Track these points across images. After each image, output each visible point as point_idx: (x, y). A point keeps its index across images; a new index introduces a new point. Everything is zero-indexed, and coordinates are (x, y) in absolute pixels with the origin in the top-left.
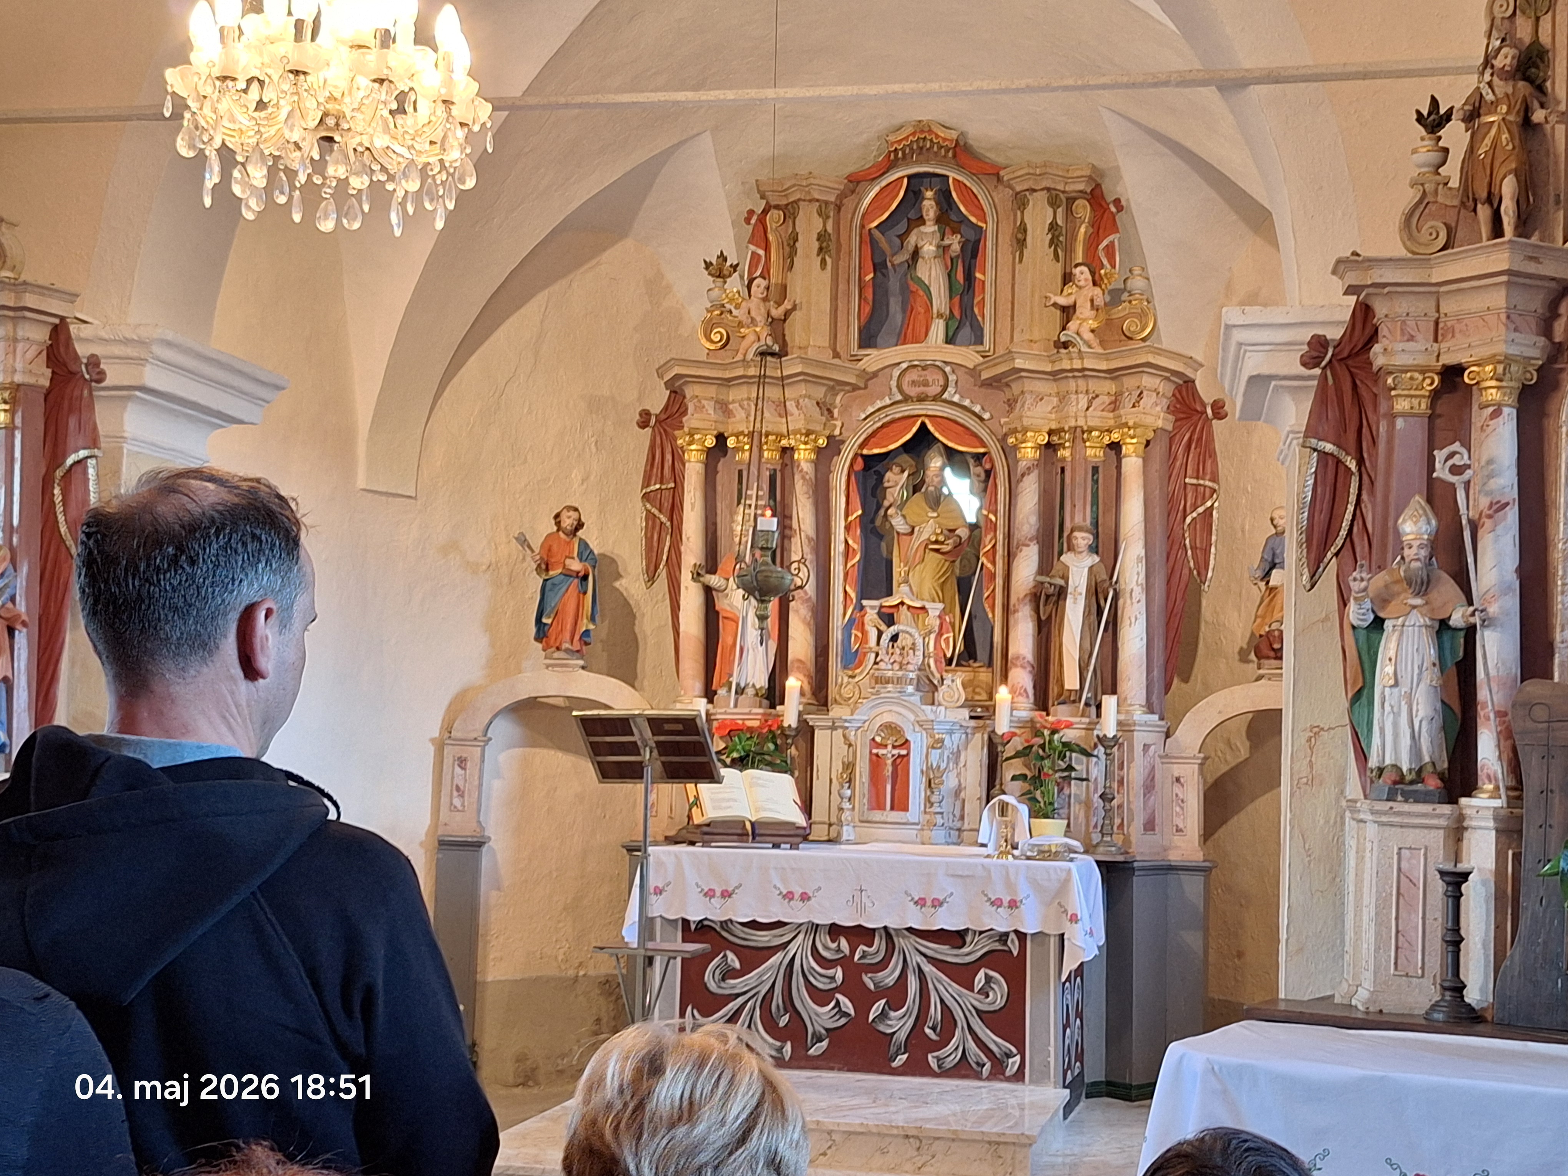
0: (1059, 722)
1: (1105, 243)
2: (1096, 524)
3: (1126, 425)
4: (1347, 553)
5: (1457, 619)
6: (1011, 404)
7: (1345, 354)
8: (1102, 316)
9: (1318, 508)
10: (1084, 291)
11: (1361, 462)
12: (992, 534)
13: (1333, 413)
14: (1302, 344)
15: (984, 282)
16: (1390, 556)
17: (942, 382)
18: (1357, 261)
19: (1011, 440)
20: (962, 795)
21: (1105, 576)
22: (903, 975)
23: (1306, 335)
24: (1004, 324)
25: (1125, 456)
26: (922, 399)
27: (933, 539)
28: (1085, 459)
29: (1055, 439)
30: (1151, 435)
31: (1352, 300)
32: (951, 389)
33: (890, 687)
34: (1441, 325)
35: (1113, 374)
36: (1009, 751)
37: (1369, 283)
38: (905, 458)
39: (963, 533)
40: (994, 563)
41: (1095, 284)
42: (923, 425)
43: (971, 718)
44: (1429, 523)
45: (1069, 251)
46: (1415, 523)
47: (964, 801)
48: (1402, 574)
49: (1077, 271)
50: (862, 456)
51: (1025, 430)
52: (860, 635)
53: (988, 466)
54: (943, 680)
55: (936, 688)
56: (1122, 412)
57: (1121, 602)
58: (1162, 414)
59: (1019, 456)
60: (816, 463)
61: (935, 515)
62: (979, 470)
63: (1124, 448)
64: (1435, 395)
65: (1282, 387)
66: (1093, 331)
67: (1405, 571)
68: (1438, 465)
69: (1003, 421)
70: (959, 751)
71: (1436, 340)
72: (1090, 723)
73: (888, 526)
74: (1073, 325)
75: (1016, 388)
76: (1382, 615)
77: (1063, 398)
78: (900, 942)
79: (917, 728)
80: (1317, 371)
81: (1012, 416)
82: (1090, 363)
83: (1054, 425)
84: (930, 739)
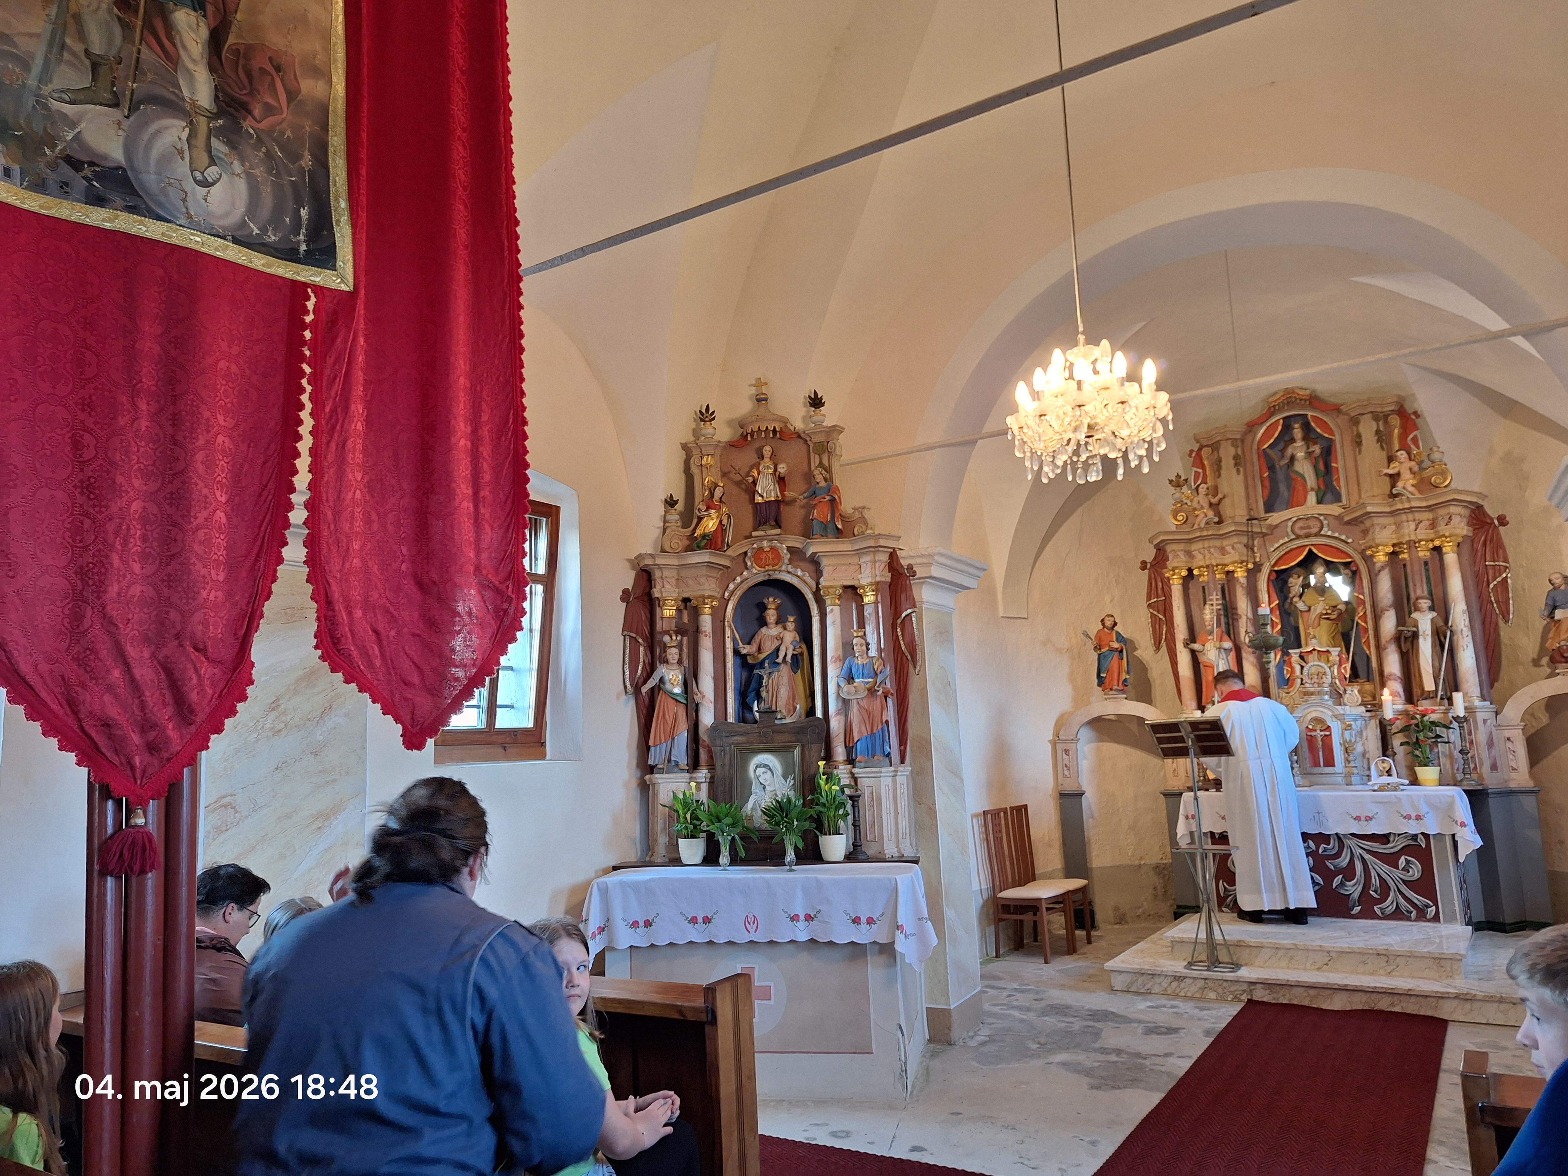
0: (1427, 710)
1: (1411, 436)
3: (1444, 536)
6: (1365, 532)
8: (1418, 477)
10: (1404, 465)
12: (1362, 606)
15: (1337, 468)
17: (1319, 526)
19: (1369, 552)
20: (1367, 754)
21: (1441, 623)
22: (1352, 861)
24: (1354, 489)
25: (1445, 554)
26: (1308, 536)
27: (1325, 612)
28: (1419, 557)
29: (1397, 549)
30: (1460, 540)
32: (1326, 529)
33: (1314, 697)
35: (1430, 508)
36: (1394, 729)
38: (1298, 569)
41: (1410, 459)
42: (1311, 549)
45: (1390, 443)
47: (1369, 759)
49: (1399, 453)
50: (1275, 572)
51: (1377, 546)
52: (1289, 669)
53: (1354, 569)
56: (1439, 529)
58: (1466, 527)
59: (1375, 560)
60: (1248, 577)
61: (1324, 599)
62: (1347, 571)
63: (1443, 549)
66: (1413, 486)
69: (1361, 542)
70: (1362, 731)
72: (1445, 709)
73: (1294, 608)
74: (1400, 484)
75: (1368, 523)
77: (1399, 526)
78: (1347, 842)
81: (1367, 539)
82: (1414, 504)
83: (1395, 541)
84: (1343, 725)
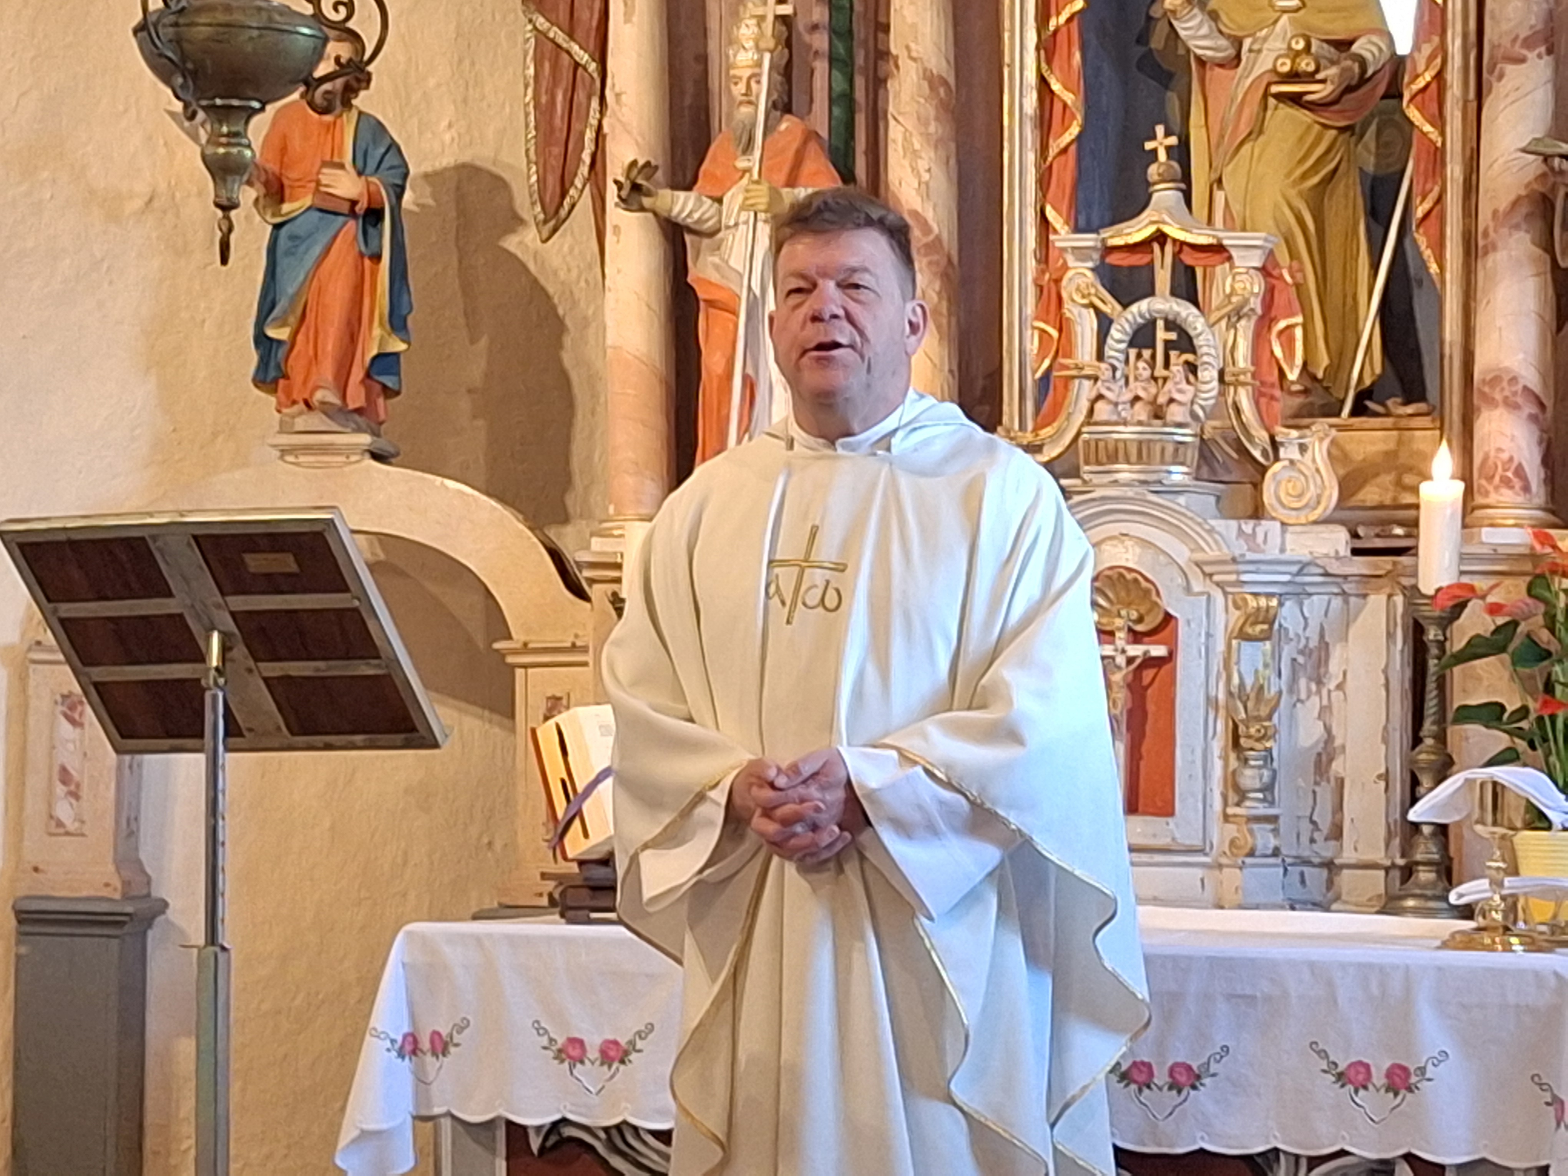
12: (1435, 40)
20: (1337, 767)
27: (1285, 66)
40: (1439, 121)
43: (1357, 551)
47: (1341, 783)
52: (1052, 331)
54: (1276, 445)
55: (1260, 472)
70: (1324, 647)
79: (1198, 584)
84: (1235, 614)
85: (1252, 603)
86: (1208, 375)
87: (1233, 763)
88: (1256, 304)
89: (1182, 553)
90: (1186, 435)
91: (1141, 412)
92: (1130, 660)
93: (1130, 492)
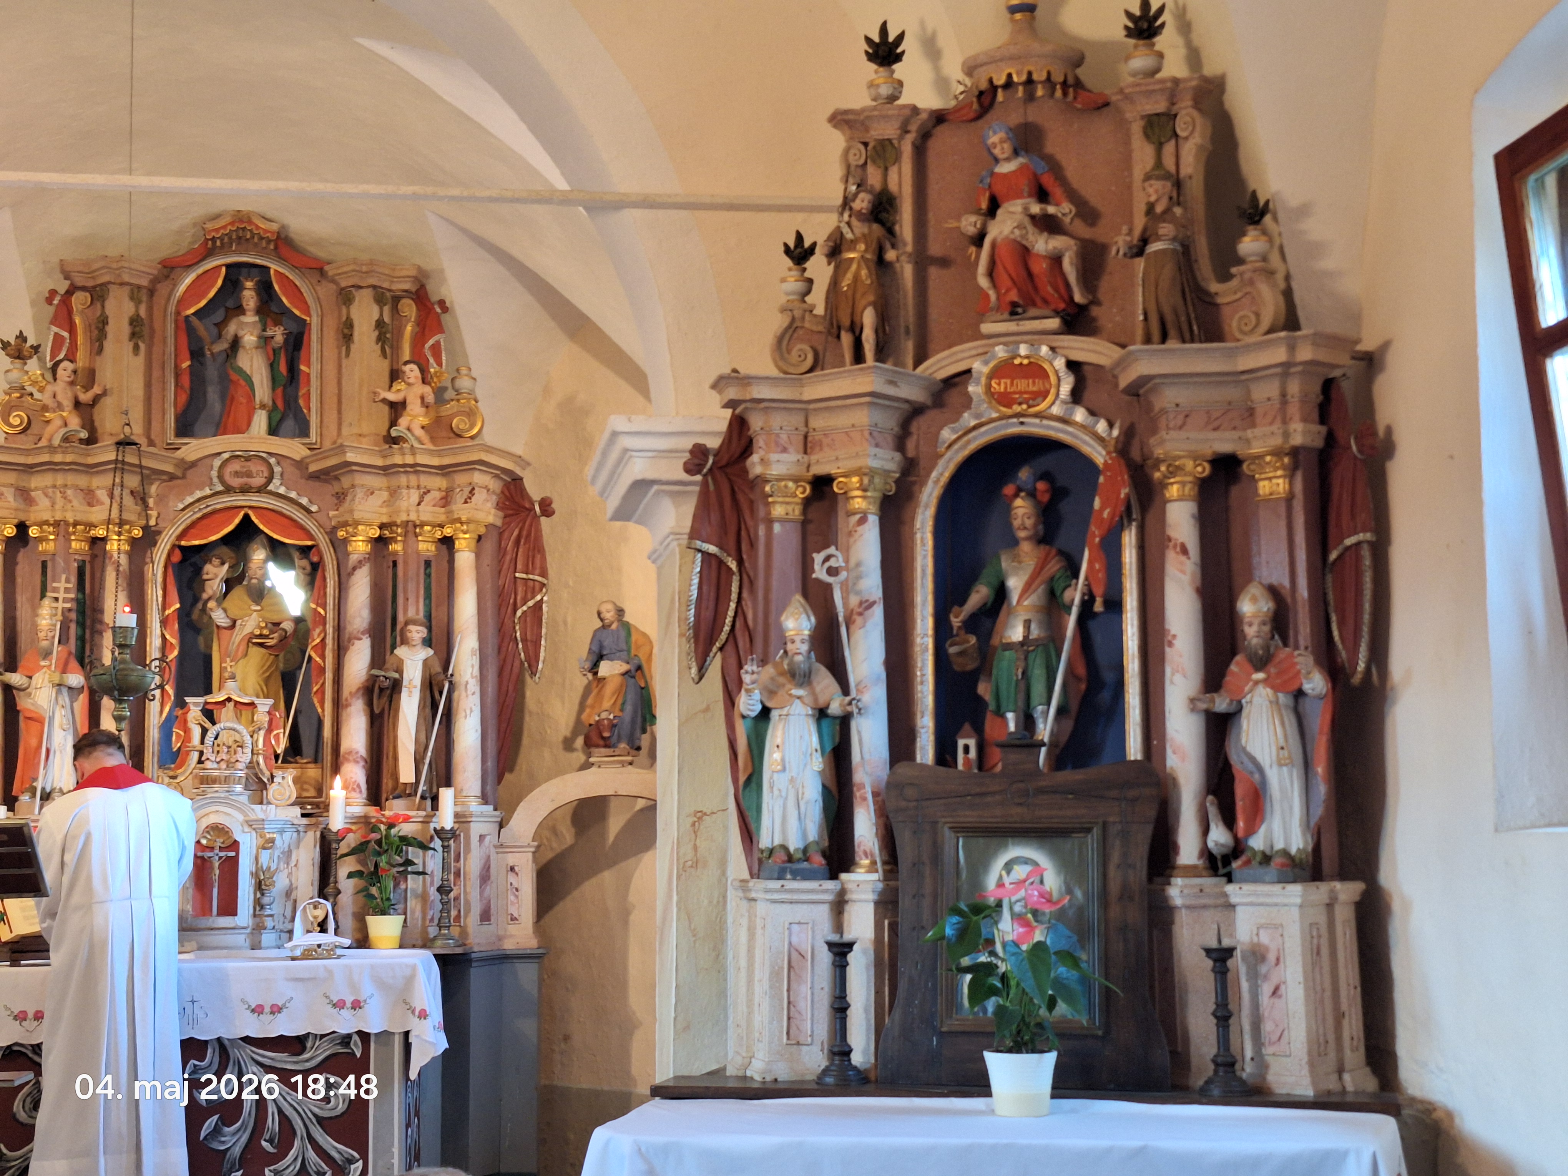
0: (397, 816)
1: (431, 342)
2: (429, 616)
3: (459, 521)
4: (730, 648)
5: (835, 708)
6: (340, 497)
7: (724, 462)
8: (433, 413)
9: (704, 605)
10: (414, 389)
11: (740, 563)
12: (321, 627)
13: (715, 517)
14: (683, 451)
15: (308, 375)
16: (772, 649)
17: (266, 474)
18: (737, 378)
19: (341, 534)
20: (294, 895)
21: (438, 669)
23: (688, 443)
24: (331, 417)
25: (458, 551)
26: (245, 490)
27: (257, 632)
28: (418, 553)
29: (387, 533)
30: (483, 530)
31: (728, 413)
32: (276, 482)
33: (216, 787)
34: (809, 439)
35: (444, 470)
36: (343, 848)
37: (748, 398)
38: (224, 550)
39: (288, 626)
40: (323, 657)
41: (424, 381)
42: (246, 517)
43: (303, 815)
44: (809, 619)
45: (396, 348)
46: (797, 619)
47: (295, 901)
48: (786, 667)
49: (407, 368)
50: (182, 548)
51: (357, 523)
52: (182, 733)
53: (315, 559)
54: (272, 777)
55: (263, 786)
56: (454, 507)
57: (456, 695)
58: (492, 511)
59: (350, 549)
60: (130, 555)
61: (258, 608)
62: (305, 563)
63: (457, 542)
64: (807, 503)
65: (663, 491)
66: (423, 427)
67: (788, 665)
68: (817, 567)
69: (332, 513)
70: (290, 851)
71: (805, 452)
72: (426, 816)
73: (205, 619)
74: (403, 422)
75: (346, 482)
76: (769, 704)
77: (394, 493)
78: (234, 1053)
79: (247, 829)
80: (699, 478)
81: (341, 509)
82: (422, 459)
83: (385, 520)
84: (260, 840)
85: (268, 836)
86: (248, 751)
87: (258, 895)
88: (266, 725)
89: (241, 817)
90: (241, 774)
91: (223, 765)
92: (220, 858)
93: (222, 795)
